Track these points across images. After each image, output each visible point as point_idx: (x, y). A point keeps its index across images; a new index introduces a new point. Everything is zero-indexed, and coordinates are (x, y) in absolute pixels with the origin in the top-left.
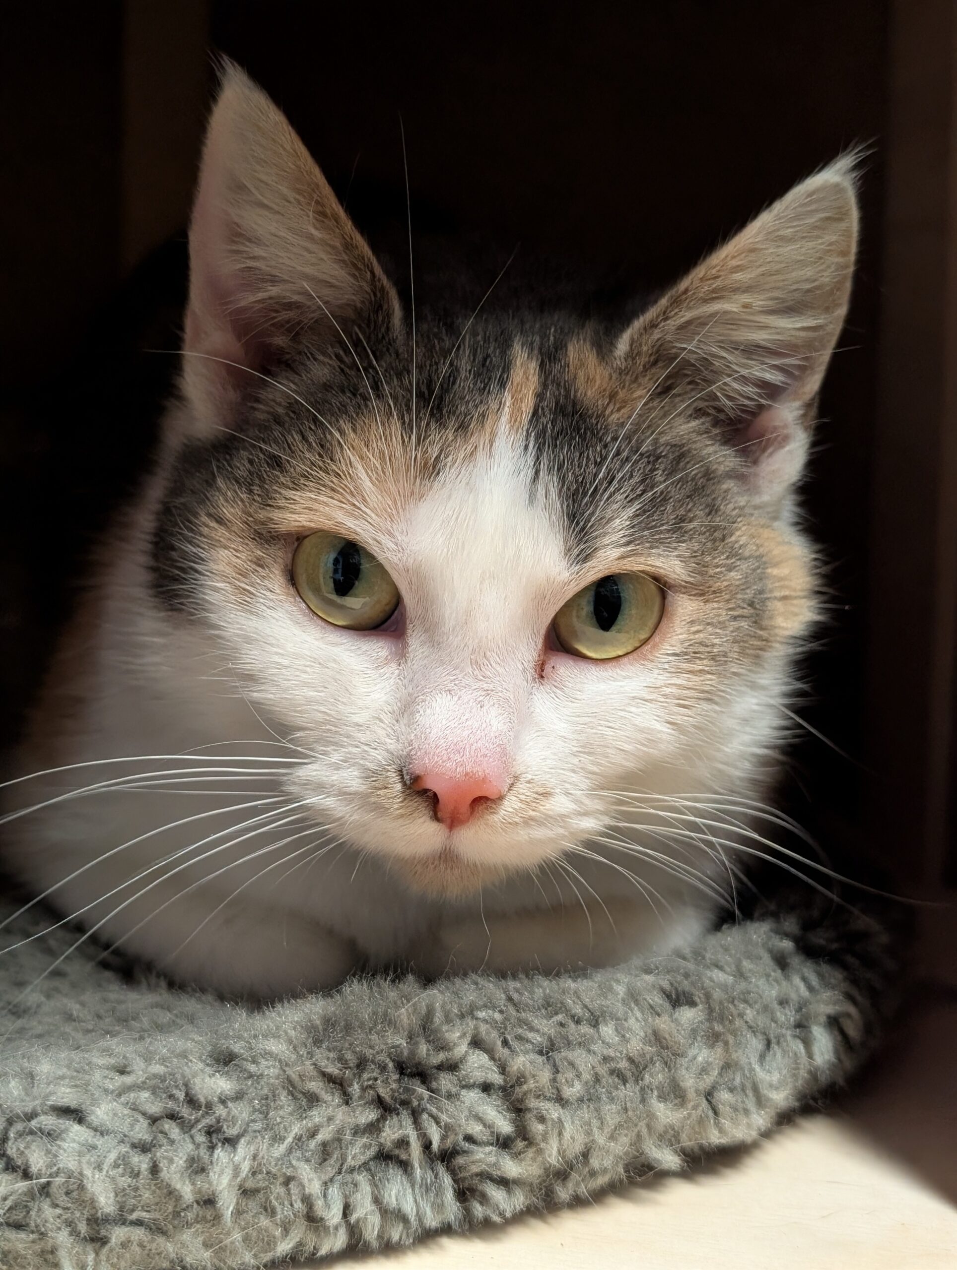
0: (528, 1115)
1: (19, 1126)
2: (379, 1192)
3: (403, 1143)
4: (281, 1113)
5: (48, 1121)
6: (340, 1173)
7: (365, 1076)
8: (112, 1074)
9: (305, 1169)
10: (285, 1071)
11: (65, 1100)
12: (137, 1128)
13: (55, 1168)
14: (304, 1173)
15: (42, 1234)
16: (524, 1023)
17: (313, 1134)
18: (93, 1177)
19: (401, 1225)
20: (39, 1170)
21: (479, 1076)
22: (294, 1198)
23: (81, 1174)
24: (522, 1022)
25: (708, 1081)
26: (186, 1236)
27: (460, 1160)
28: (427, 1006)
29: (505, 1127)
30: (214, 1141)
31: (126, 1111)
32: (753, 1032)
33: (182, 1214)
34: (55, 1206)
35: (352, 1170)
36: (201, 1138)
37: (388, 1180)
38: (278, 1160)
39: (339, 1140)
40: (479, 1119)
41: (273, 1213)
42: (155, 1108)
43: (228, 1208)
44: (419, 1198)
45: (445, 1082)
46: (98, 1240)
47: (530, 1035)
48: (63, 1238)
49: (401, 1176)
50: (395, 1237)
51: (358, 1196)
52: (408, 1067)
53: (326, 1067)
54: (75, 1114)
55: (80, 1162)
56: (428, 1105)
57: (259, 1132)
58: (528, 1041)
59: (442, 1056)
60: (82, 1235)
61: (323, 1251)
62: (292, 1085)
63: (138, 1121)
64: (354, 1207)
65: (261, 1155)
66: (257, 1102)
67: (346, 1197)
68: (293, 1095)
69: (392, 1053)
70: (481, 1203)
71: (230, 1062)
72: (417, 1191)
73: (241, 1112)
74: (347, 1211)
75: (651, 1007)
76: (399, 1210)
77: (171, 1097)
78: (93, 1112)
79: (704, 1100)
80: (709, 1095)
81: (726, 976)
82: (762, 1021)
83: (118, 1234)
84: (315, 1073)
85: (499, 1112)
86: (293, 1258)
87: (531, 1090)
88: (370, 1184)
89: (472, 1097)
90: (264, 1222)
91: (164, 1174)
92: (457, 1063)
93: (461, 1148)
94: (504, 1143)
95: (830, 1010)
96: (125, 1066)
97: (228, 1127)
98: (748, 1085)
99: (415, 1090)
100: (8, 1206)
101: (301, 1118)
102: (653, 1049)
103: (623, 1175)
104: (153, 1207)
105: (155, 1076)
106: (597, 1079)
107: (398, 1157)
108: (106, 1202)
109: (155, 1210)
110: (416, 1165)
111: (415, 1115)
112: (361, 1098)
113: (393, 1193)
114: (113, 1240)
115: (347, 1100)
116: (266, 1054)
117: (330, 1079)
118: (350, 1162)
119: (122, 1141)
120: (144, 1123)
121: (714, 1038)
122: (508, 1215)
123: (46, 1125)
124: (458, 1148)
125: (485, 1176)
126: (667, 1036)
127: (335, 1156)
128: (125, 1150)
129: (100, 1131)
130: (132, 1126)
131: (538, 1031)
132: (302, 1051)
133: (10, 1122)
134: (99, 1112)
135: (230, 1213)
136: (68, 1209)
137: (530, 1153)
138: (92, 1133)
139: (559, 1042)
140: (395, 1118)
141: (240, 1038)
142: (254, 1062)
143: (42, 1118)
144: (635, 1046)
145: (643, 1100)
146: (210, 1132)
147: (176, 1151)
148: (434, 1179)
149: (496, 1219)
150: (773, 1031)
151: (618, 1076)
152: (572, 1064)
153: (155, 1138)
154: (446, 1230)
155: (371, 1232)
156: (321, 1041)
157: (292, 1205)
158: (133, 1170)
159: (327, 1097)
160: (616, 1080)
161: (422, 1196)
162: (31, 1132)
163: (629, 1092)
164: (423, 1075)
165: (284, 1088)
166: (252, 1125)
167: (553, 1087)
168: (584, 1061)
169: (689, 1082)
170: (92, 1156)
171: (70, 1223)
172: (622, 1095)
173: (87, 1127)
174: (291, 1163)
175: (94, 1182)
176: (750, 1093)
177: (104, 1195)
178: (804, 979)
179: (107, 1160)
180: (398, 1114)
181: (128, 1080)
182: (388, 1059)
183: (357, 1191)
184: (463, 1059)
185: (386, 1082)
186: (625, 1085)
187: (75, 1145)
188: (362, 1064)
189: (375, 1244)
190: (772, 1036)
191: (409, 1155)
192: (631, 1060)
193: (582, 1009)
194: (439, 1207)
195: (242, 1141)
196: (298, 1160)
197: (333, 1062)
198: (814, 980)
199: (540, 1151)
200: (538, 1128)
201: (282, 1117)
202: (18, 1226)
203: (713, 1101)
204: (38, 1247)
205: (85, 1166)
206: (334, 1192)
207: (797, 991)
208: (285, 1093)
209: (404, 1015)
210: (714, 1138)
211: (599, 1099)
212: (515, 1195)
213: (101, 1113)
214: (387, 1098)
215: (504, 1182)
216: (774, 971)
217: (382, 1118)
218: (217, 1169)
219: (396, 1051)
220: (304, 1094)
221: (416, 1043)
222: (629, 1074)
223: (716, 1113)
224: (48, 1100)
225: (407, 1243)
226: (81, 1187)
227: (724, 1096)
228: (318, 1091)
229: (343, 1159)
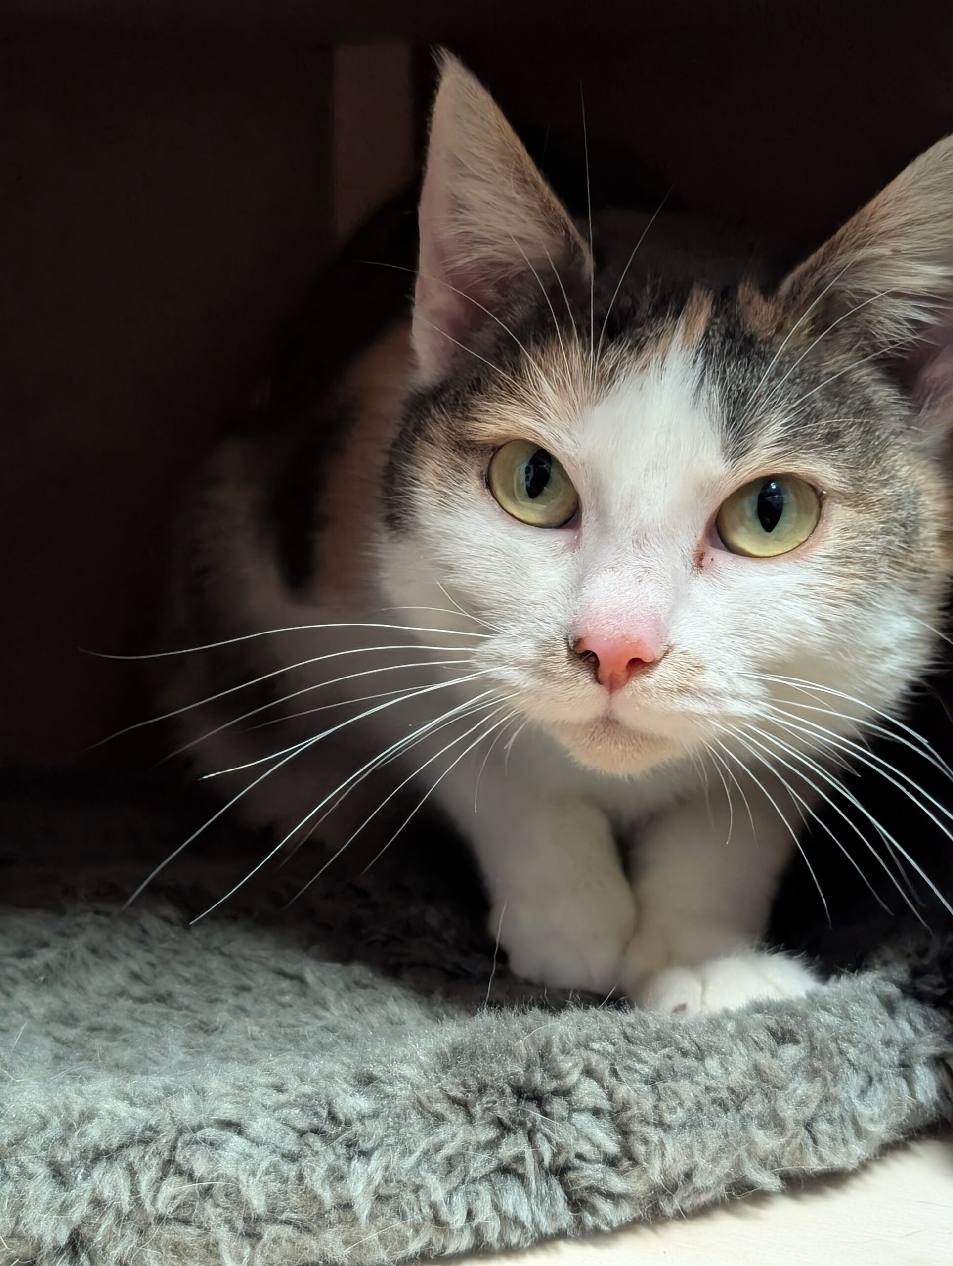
0: (632, 1138)
1: (187, 1137)
2: (498, 1200)
3: (520, 1159)
4: (411, 1130)
5: (211, 1133)
6: (463, 1183)
7: (485, 1100)
8: (270, 1091)
9: (432, 1179)
10: (415, 1093)
11: (226, 1115)
12: (287, 1140)
13: (215, 1174)
14: (430, 1183)
15: (206, 1229)
16: (634, 1055)
17: (438, 1148)
18: (248, 1182)
19: (520, 1230)
20: (201, 1175)
21: (589, 1102)
22: (422, 1204)
23: (237, 1179)
24: (631, 1054)
25: (808, 1112)
26: (328, 1235)
27: (572, 1175)
28: (546, 1037)
29: (612, 1147)
30: (351, 1154)
31: (279, 1126)
32: (855, 1069)
33: (326, 1216)
34: (217, 1205)
35: (474, 1181)
36: (341, 1150)
37: (506, 1190)
38: (409, 1171)
39: (463, 1155)
40: (589, 1139)
41: (404, 1217)
42: (302, 1123)
43: (363, 1212)
44: (535, 1208)
45: (558, 1106)
46: (252, 1236)
47: (638, 1066)
48: (223, 1233)
49: (518, 1187)
50: (514, 1240)
51: (479, 1203)
52: (525, 1092)
53: (451, 1090)
54: (234, 1126)
55: (237, 1169)
56: (542, 1127)
57: (392, 1146)
58: (636, 1071)
59: (554, 1084)
60: (239, 1232)
61: (450, 1250)
62: (421, 1105)
63: (288, 1135)
64: (476, 1212)
65: (392, 1166)
66: (390, 1119)
67: (468, 1204)
68: (422, 1115)
69: (511, 1079)
70: (592, 1214)
71: (369, 1083)
72: (533, 1201)
73: (377, 1129)
74: (470, 1215)
75: (756, 1043)
76: (516, 1217)
77: (316, 1113)
78: (251, 1126)
79: (803, 1129)
80: (808, 1126)
81: (832, 1018)
82: (865, 1059)
83: (270, 1231)
84: (441, 1096)
85: (607, 1134)
86: (423, 1256)
87: (635, 1116)
88: (491, 1194)
89: (583, 1120)
90: (397, 1224)
91: (307, 1181)
92: (570, 1089)
93: (573, 1164)
94: (611, 1162)
95: (933, 1050)
96: (283, 1084)
97: (364, 1141)
98: (847, 1116)
99: (529, 1113)
100: (177, 1205)
101: (429, 1135)
102: (754, 1082)
103: (725, 1194)
104: (300, 1209)
105: (304, 1095)
106: (700, 1107)
107: (515, 1170)
108: (258, 1204)
109: (302, 1212)
110: (532, 1178)
111: (531, 1136)
112: (482, 1118)
113: (510, 1202)
114: (266, 1237)
115: (470, 1118)
116: (400, 1076)
117: (454, 1101)
118: (472, 1173)
119: (274, 1151)
120: (292, 1136)
121: (813, 1074)
122: (615, 1225)
123: (208, 1136)
124: (569, 1164)
125: (592, 1190)
126: (767, 1070)
127: (459, 1168)
128: (276, 1159)
129: (256, 1142)
130: (283, 1138)
131: (646, 1063)
132: (432, 1076)
133: (181, 1132)
134: (255, 1125)
135: (365, 1216)
136: (227, 1208)
137: (635, 1172)
138: (249, 1144)
139: (665, 1073)
140: (512, 1136)
141: (380, 1062)
142: (391, 1084)
143: (206, 1129)
144: (736, 1078)
145: (744, 1128)
146: (350, 1145)
147: (318, 1161)
148: (548, 1191)
149: (605, 1228)
150: (875, 1068)
151: (720, 1105)
152: (675, 1093)
153: (301, 1150)
154: (561, 1235)
155: (492, 1234)
156: (449, 1067)
157: (420, 1210)
158: (283, 1177)
159: (453, 1117)
160: (718, 1109)
161: (537, 1206)
162: (197, 1143)
163: (729, 1120)
164: (538, 1099)
165: (414, 1108)
166: (385, 1139)
167: (655, 1114)
168: (687, 1090)
169: (788, 1112)
170: (247, 1164)
171: (228, 1221)
172: (722, 1122)
173: (246, 1138)
174: (419, 1174)
175: (248, 1186)
176: (849, 1125)
177: (257, 1197)
178: (911, 1022)
179: (260, 1167)
180: (515, 1133)
181: (282, 1098)
182: (506, 1085)
183: (479, 1199)
184: (575, 1086)
185: (504, 1105)
186: (726, 1113)
187: (234, 1154)
188: (483, 1089)
189: (496, 1246)
190: (873, 1073)
191: (526, 1169)
192: (732, 1091)
193: (690, 1044)
194: (554, 1217)
195: (376, 1154)
196: (427, 1171)
197: (457, 1085)
198: (920, 1024)
199: (645, 1170)
200: (640, 1149)
201: (411, 1134)
202: (186, 1222)
203: (812, 1130)
204: (203, 1241)
205: (240, 1172)
206: (459, 1201)
207: (902, 1033)
208: (414, 1113)
209: (522, 1046)
210: (813, 1164)
211: (700, 1124)
212: (622, 1207)
213: (258, 1126)
214: (506, 1121)
215: (612, 1197)
216: (881, 1014)
217: (502, 1136)
218: (353, 1178)
219: (515, 1078)
220: (432, 1113)
221: (533, 1072)
222: (730, 1103)
223: (815, 1142)
224: (212, 1115)
225: (526, 1246)
226: (239, 1191)
227: (822, 1126)
228: (443, 1111)
229: (466, 1171)
